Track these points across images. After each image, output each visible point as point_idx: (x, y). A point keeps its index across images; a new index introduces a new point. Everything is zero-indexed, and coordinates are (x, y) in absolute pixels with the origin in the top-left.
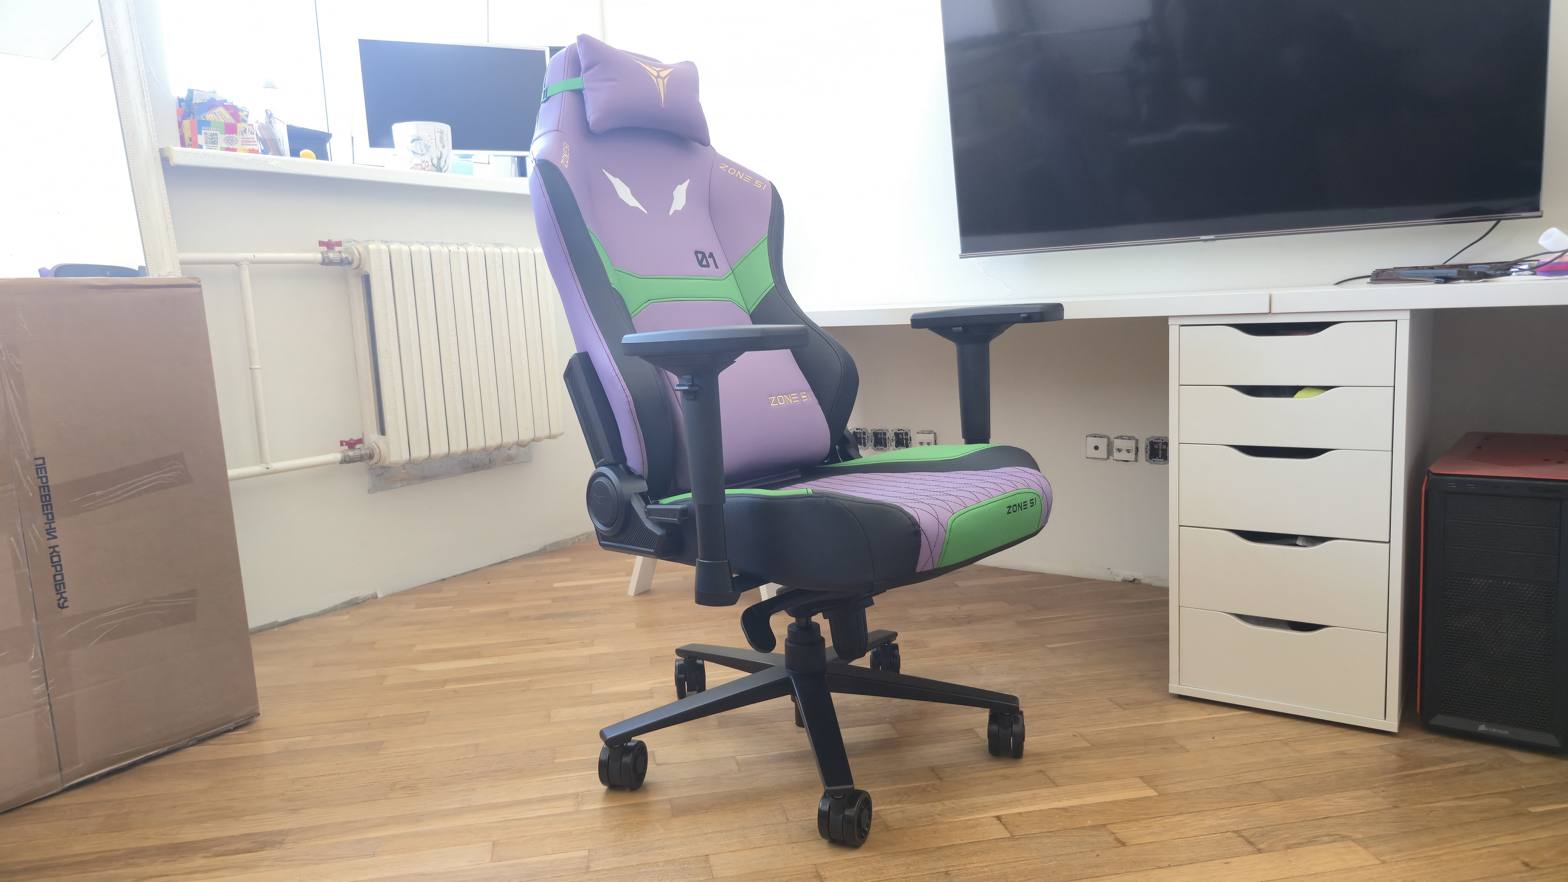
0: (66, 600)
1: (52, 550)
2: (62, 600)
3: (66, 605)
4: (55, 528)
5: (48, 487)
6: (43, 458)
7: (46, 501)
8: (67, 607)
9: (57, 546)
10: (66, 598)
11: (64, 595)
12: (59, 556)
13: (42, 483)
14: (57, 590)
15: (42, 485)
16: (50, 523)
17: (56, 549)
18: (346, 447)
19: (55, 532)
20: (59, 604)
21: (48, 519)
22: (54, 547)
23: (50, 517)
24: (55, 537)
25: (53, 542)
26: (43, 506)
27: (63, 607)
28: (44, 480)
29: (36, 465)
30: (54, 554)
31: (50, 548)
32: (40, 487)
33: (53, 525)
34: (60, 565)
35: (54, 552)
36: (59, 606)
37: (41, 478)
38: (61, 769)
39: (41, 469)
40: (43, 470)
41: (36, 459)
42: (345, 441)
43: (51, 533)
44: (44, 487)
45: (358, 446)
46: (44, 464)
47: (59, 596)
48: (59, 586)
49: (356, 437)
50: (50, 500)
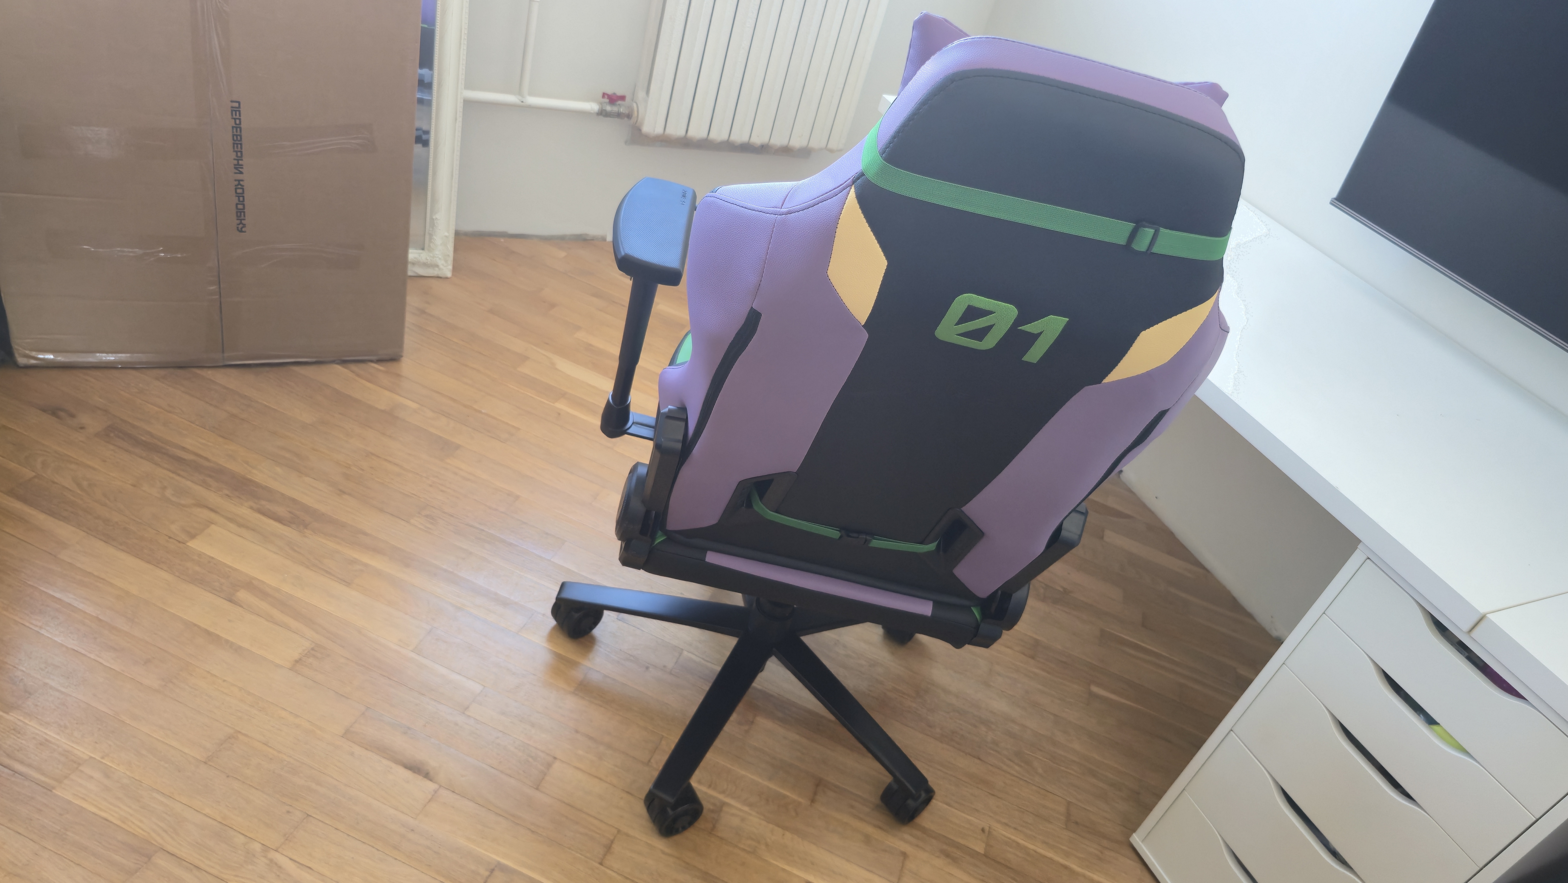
0: (244, 226)
1: (237, 183)
2: (241, 226)
3: (243, 229)
4: (242, 165)
5: (240, 128)
6: (239, 102)
7: (237, 140)
8: (245, 232)
9: (242, 180)
10: (245, 225)
11: (243, 221)
12: (243, 189)
13: (236, 124)
14: (237, 216)
15: (235, 126)
16: (238, 160)
17: (241, 183)
18: (607, 100)
19: (242, 168)
20: (238, 228)
21: (237, 156)
22: (239, 181)
23: (239, 154)
24: (241, 173)
25: (239, 177)
26: (234, 144)
27: (241, 231)
28: (238, 122)
29: (232, 107)
30: (239, 186)
31: (236, 180)
32: (233, 127)
33: (240, 162)
34: (243, 197)
35: (239, 184)
36: (238, 230)
37: (235, 119)
38: (223, 352)
39: (236, 111)
40: (238, 113)
41: (232, 102)
42: (607, 95)
43: (238, 168)
44: (237, 128)
45: (619, 102)
46: (239, 107)
47: (238, 222)
48: (240, 213)
49: (619, 93)
50: (241, 140)
